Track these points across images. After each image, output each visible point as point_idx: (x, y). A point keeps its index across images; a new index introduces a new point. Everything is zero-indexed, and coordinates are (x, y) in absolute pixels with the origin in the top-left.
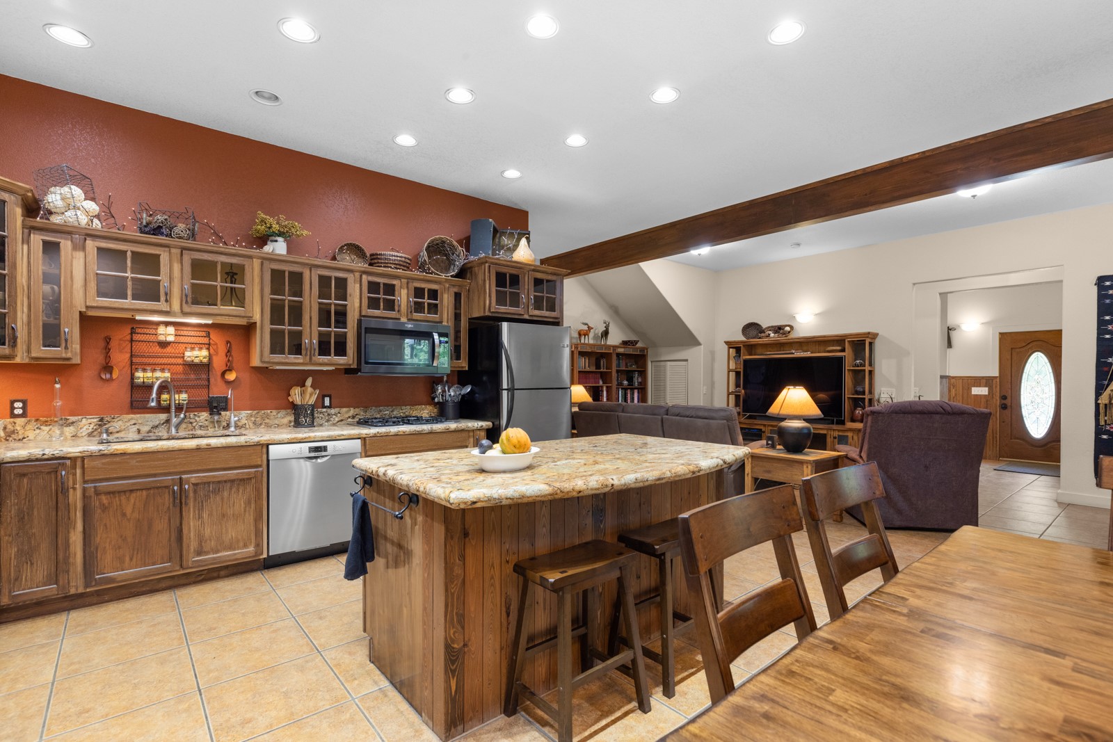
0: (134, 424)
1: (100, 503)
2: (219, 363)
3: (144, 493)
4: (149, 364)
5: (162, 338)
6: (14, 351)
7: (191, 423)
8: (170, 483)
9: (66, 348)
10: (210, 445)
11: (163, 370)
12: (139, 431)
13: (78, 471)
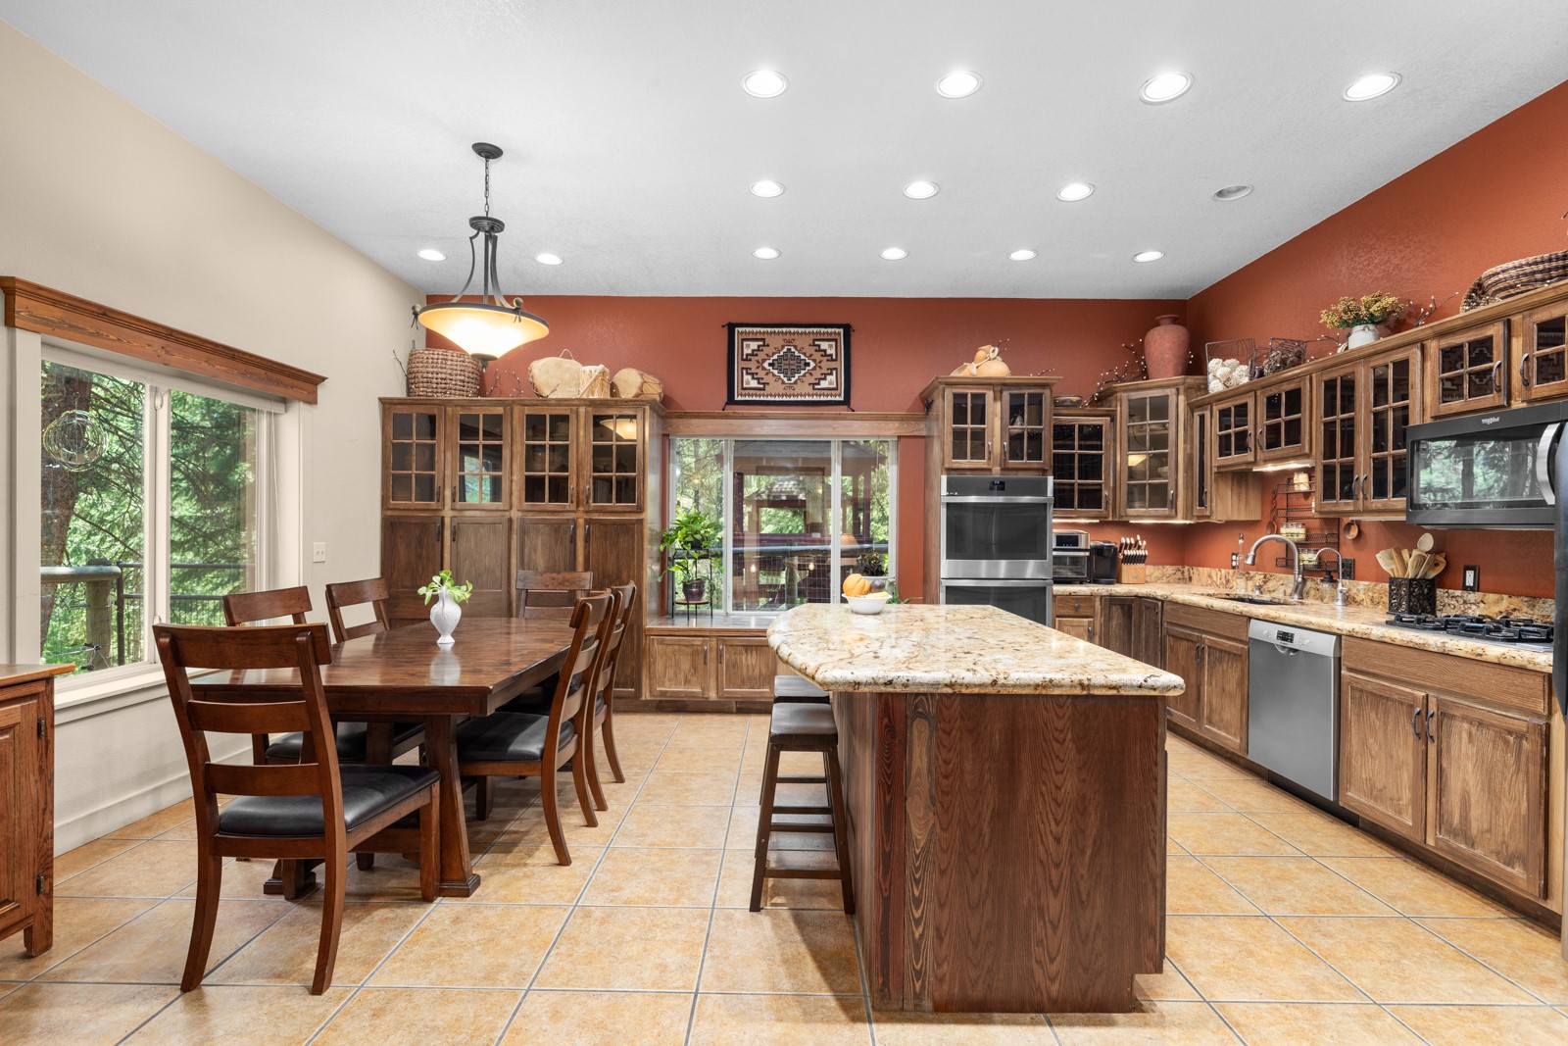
6: (1172, 512)
8: (1196, 639)
11: (1298, 526)
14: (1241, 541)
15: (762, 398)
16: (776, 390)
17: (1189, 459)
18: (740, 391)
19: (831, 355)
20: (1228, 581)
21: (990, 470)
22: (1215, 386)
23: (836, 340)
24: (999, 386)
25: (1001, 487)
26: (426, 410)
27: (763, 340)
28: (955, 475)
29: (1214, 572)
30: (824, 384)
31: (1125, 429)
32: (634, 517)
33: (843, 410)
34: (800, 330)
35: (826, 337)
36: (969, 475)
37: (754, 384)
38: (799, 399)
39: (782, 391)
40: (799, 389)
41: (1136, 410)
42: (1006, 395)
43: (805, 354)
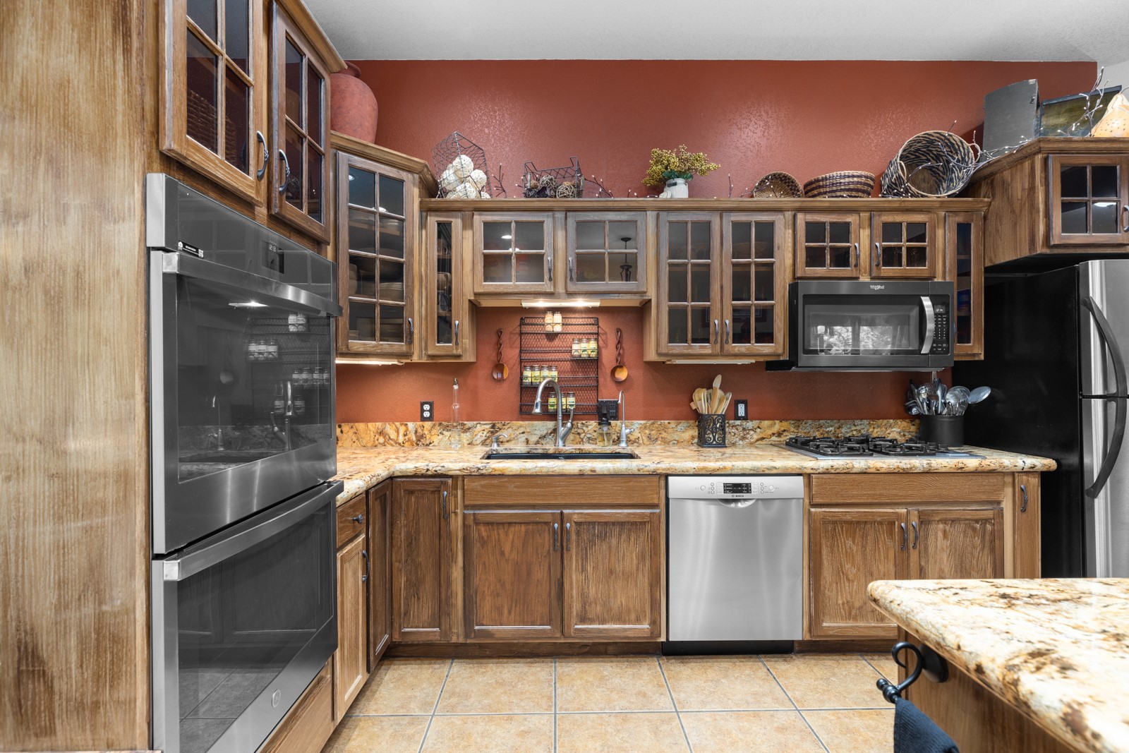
0: (523, 433)
1: (479, 535)
2: (608, 359)
3: (523, 528)
4: (537, 361)
5: (549, 329)
6: (410, 348)
7: (579, 434)
8: (549, 519)
9: (457, 344)
10: (594, 471)
11: (550, 368)
12: (527, 441)
13: (460, 492)
14: (456, 387)
21: (250, 204)
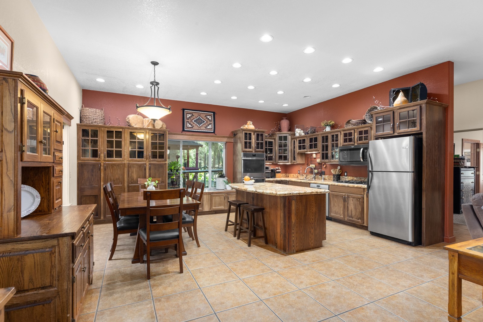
6: (288, 162)
9: (296, 160)
11: (314, 165)
14: (301, 168)
15: (192, 130)
16: (196, 128)
17: (291, 150)
18: (186, 128)
19: (210, 120)
20: (298, 177)
21: (252, 151)
22: (297, 135)
23: (211, 116)
24: (254, 131)
25: (254, 156)
26: (94, 128)
27: (192, 114)
28: (245, 153)
29: (294, 175)
30: (208, 127)
31: (278, 143)
32: (164, 163)
33: (213, 134)
34: (202, 112)
35: (209, 115)
36: (248, 153)
37: (190, 126)
38: (202, 131)
39: (197, 129)
40: (202, 128)
41: (280, 138)
42: (256, 134)
43: (203, 119)
